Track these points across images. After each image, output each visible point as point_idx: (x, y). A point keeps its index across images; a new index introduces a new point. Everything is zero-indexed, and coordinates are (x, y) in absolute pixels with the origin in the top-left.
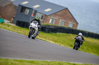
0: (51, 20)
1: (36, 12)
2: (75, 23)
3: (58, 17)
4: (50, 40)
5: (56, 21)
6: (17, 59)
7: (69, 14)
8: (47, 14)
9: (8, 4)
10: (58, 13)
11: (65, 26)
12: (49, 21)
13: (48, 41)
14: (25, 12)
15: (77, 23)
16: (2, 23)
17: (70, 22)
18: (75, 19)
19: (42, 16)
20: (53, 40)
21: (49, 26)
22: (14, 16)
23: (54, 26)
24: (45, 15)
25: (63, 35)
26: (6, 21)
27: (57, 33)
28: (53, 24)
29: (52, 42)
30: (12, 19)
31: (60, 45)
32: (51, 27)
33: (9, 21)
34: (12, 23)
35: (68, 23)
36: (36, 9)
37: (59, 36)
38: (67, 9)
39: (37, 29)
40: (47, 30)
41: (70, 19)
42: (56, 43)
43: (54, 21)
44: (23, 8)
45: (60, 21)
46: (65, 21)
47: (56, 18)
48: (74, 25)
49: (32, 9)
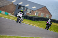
0: (36, 13)
1: (27, 8)
2: (50, 15)
3: (40, 12)
4: (36, 25)
5: (39, 14)
6: (16, 36)
7: (46, 10)
8: (34, 10)
9: (10, 4)
10: (40, 9)
11: (44, 17)
12: (35, 14)
13: (34, 25)
14: (21, 9)
15: (51, 15)
16: (7, 15)
17: (47, 15)
18: (50, 13)
19: (31, 11)
20: (37, 25)
21: (35, 17)
22: (14, 11)
23: (38, 17)
24: (33, 10)
25: (43, 22)
26: (10, 14)
27: (40, 21)
28: (37, 16)
29: (36, 26)
30: (13, 13)
31: (41, 28)
32: (36, 17)
33: (11, 14)
34: (13, 15)
35: (46, 15)
36: (27, 7)
37: (41, 23)
38: (45, 7)
39: (22, 17)
40: (33, 19)
41: (47, 13)
42: (39, 27)
43: (38, 14)
44: (20, 6)
45: (41, 14)
46: (44, 14)
47: (39, 12)
48: (49, 16)
49: (25, 7)
